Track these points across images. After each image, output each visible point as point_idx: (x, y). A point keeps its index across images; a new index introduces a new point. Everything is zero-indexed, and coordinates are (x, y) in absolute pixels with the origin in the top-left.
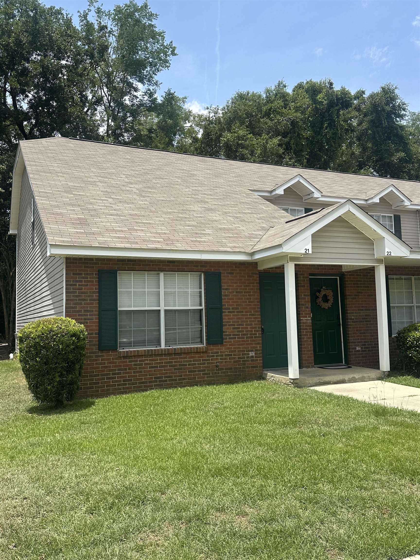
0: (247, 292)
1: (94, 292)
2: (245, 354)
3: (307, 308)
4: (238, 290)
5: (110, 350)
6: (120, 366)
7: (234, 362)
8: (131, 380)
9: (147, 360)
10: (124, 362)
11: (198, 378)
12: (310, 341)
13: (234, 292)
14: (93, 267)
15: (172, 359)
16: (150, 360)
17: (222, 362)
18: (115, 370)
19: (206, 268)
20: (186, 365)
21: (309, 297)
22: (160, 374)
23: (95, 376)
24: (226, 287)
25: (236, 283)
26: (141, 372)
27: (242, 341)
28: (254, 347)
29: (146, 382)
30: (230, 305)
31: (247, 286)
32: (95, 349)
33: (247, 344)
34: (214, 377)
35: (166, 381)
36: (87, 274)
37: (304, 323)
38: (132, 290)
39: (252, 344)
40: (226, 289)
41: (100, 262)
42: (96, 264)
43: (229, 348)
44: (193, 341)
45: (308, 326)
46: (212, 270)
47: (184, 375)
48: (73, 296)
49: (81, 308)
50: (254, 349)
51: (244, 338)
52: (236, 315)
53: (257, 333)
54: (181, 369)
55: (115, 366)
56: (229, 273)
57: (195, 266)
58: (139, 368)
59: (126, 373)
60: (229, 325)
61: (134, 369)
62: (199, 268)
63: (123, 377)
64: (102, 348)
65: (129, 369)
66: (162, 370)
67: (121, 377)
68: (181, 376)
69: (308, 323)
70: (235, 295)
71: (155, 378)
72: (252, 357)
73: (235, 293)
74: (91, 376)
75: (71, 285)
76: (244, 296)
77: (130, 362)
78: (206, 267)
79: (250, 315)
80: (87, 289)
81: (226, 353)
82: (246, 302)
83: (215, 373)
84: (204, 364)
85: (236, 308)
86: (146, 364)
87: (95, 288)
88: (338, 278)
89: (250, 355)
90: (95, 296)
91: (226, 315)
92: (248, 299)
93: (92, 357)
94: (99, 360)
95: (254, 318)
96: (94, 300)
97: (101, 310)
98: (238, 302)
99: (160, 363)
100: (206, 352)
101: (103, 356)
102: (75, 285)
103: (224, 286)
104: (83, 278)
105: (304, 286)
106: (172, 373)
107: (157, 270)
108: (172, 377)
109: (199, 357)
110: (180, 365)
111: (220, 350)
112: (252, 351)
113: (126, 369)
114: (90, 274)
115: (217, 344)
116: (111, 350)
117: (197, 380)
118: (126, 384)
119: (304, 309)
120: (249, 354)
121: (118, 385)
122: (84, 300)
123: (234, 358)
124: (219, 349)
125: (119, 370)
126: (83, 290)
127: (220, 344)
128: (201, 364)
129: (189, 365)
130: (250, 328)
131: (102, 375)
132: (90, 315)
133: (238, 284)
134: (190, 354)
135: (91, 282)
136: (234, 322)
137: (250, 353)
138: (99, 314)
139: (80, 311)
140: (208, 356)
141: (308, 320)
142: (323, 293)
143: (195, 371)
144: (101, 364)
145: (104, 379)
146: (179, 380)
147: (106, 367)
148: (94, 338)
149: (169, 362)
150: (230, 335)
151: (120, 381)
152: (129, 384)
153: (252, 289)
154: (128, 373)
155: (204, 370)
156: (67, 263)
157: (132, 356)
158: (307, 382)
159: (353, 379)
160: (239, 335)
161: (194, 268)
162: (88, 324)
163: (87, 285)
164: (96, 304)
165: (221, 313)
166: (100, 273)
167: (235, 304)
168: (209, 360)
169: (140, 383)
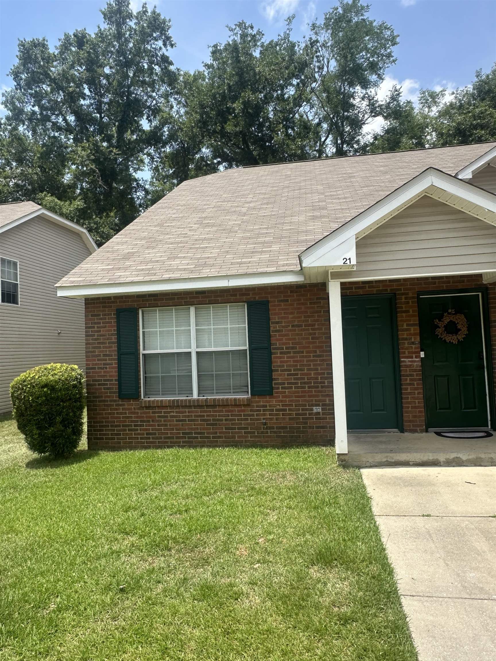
0: (309, 325)
1: (112, 335)
2: (307, 410)
3: (413, 343)
4: (296, 323)
5: (130, 399)
6: (143, 417)
7: (290, 419)
8: (155, 434)
9: (173, 412)
10: (146, 413)
11: (239, 437)
12: (418, 393)
13: (289, 326)
14: (111, 307)
15: (204, 412)
16: (177, 412)
17: (271, 419)
18: (137, 421)
19: (248, 297)
20: (222, 420)
21: (417, 328)
22: (189, 429)
23: (116, 426)
24: (277, 320)
25: (292, 313)
26: (166, 425)
27: (302, 392)
28: (320, 401)
29: (173, 438)
30: (284, 344)
31: (309, 317)
32: (115, 397)
33: (310, 396)
34: (260, 437)
35: (197, 438)
36: (105, 315)
37: (407, 366)
38: (158, 330)
39: (317, 396)
40: (277, 323)
41: (118, 300)
42: (113, 302)
43: (282, 401)
44: (235, 391)
45: (415, 371)
46: (257, 298)
47: (220, 433)
48: (92, 339)
49: (100, 352)
50: (321, 403)
51: (304, 388)
52: (293, 357)
53: (326, 381)
54: (216, 424)
55: (137, 417)
56: (281, 301)
57: (232, 295)
58: (165, 421)
59: (150, 425)
60: (282, 371)
61: (158, 421)
62: (238, 297)
63: (146, 430)
64: (122, 396)
65: (153, 421)
66: (191, 425)
67: (144, 430)
68: (216, 433)
69: (415, 366)
70: (291, 331)
71: (183, 433)
72: (318, 413)
73: (290, 328)
74: (112, 426)
75: (90, 327)
76: (304, 330)
77: (153, 413)
78: (249, 295)
79: (314, 356)
80: (106, 331)
81: (278, 407)
82: (308, 338)
83: (262, 433)
84: (247, 419)
85: (293, 348)
86: (172, 417)
87: (113, 330)
88: (480, 294)
89: (314, 412)
90: (114, 339)
91: (277, 357)
92: (310, 334)
93: (113, 405)
94: (119, 409)
95: (321, 361)
96: (113, 343)
97: (120, 355)
98: (294, 339)
99: (188, 416)
100: (248, 405)
101: (124, 405)
102: (94, 327)
103: (274, 318)
104: (101, 319)
105: (407, 312)
106: (204, 429)
107: (183, 304)
108: (204, 433)
109: (239, 411)
110: (213, 420)
111: (269, 403)
112: (318, 405)
113: (149, 421)
114: (108, 315)
115: (265, 395)
116: (133, 399)
117: (236, 439)
118: (149, 438)
119: (406, 345)
120: (312, 410)
121: (141, 438)
122: (103, 343)
123: (290, 414)
124: (267, 402)
125: (141, 421)
126: (102, 333)
127: (269, 395)
128: (242, 420)
129: (226, 420)
130: (315, 374)
131: (123, 426)
132: (109, 360)
133: (296, 315)
134: (228, 407)
135: (109, 323)
136: (290, 366)
137: (314, 408)
138: (119, 359)
139: (100, 355)
140: (251, 411)
141: (415, 361)
142: (446, 320)
143: (235, 429)
144: (121, 413)
145: (125, 430)
146: (213, 437)
147: (128, 417)
148: (113, 384)
149: (200, 416)
150: (284, 384)
151: (143, 434)
152: (153, 438)
153: (317, 321)
154: (152, 425)
155: (247, 428)
156: (86, 304)
157: (155, 407)
158: (364, 459)
159: (456, 460)
160: (296, 383)
161: (230, 297)
162: (108, 370)
163: (105, 327)
164: (115, 347)
165: (271, 353)
166: (119, 312)
167: (291, 342)
168: (253, 415)
169: (165, 438)
